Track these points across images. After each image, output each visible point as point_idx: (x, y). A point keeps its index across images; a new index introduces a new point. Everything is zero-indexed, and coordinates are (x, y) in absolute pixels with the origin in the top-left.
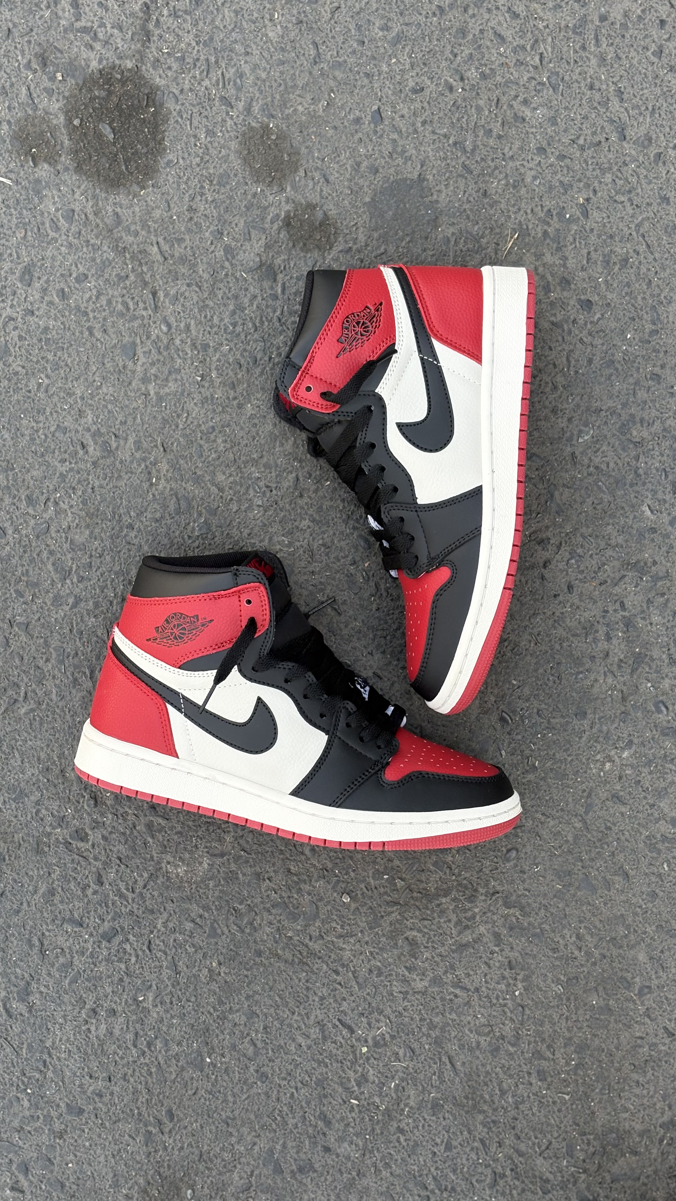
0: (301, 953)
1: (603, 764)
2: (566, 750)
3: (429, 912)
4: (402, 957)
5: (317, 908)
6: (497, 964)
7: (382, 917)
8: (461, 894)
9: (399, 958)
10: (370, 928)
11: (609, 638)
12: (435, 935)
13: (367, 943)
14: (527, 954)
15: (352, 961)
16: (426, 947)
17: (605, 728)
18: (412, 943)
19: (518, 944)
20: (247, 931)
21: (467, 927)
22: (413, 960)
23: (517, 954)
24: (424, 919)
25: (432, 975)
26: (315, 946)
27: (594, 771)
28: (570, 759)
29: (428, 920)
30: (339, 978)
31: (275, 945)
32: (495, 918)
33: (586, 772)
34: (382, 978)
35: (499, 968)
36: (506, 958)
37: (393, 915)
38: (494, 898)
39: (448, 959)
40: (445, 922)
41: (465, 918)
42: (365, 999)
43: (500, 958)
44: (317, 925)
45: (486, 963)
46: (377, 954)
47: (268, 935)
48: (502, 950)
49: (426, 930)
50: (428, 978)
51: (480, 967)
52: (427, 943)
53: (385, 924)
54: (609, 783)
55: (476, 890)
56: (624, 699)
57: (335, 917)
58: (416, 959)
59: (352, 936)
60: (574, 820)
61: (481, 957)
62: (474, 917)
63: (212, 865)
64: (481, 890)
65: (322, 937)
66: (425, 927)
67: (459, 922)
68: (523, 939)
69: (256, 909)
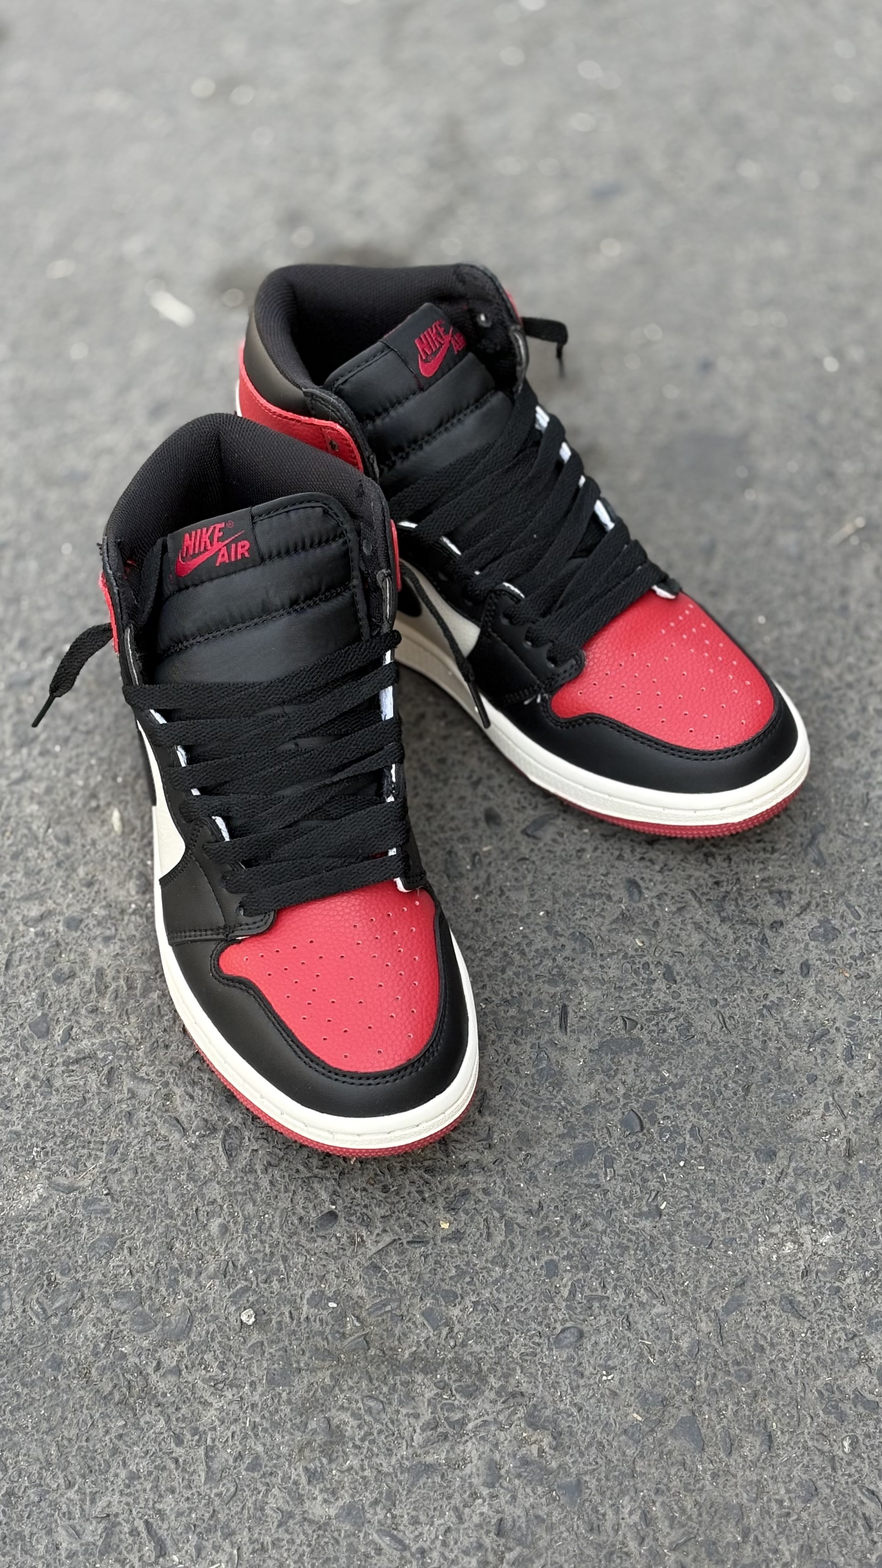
0: (130, 1388)
1: (782, 1244)
2: (723, 1201)
3: (385, 1389)
4: (307, 1452)
5: (191, 1320)
6: (476, 1519)
7: (299, 1370)
8: (454, 1376)
9: (301, 1450)
10: (271, 1382)
11: (849, 1056)
12: (380, 1432)
13: (254, 1406)
14: (537, 1517)
15: (214, 1429)
16: (355, 1446)
17: (801, 1186)
18: (335, 1434)
19: (527, 1496)
20: (55, 1321)
21: (445, 1437)
22: (325, 1461)
23: (519, 1512)
24: (371, 1397)
25: (348, 1499)
26: (161, 1384)
27: (762, 1248)
28: (723, 1215)
29: (377, 1399)
30: (179, 1451)
31: (91, 1359)
32: (502, 1435)
33: (746, 1245)
34: (256, 1475)
35: (479, 1526)
36: (498, 1512)
37: (320, 1374)
38: (511, 1402)
39: (389, 1479)
40: (408, 1415)
41: (447, 1419)
42: (210, 1502)
43: (485, 1509)
44: (179, 1349)
45: (456, 1509)
46: (265, 1430)
47: (87, 1339)
48: (493, 1497)
49: (368, 1418)
50: (340, 1503)
51: (442, 1515)
52: (363, 1440)
53: (300, 1385)
54: (783, 1275)
55: (484, 1380)
56: (849, 1154)
57: (216, 1345)
58: (331, 1461)
59: (231, 1386)
60: (701, 1314)
61: (449, 1497)
62: (462, 1423)
63: (46, 1199)
64: (492, 1380)
65: (180, 1371)
66: (369, 1410)
67: (433, 1425)
68: (540, 1490)
69: (86, 1290)
